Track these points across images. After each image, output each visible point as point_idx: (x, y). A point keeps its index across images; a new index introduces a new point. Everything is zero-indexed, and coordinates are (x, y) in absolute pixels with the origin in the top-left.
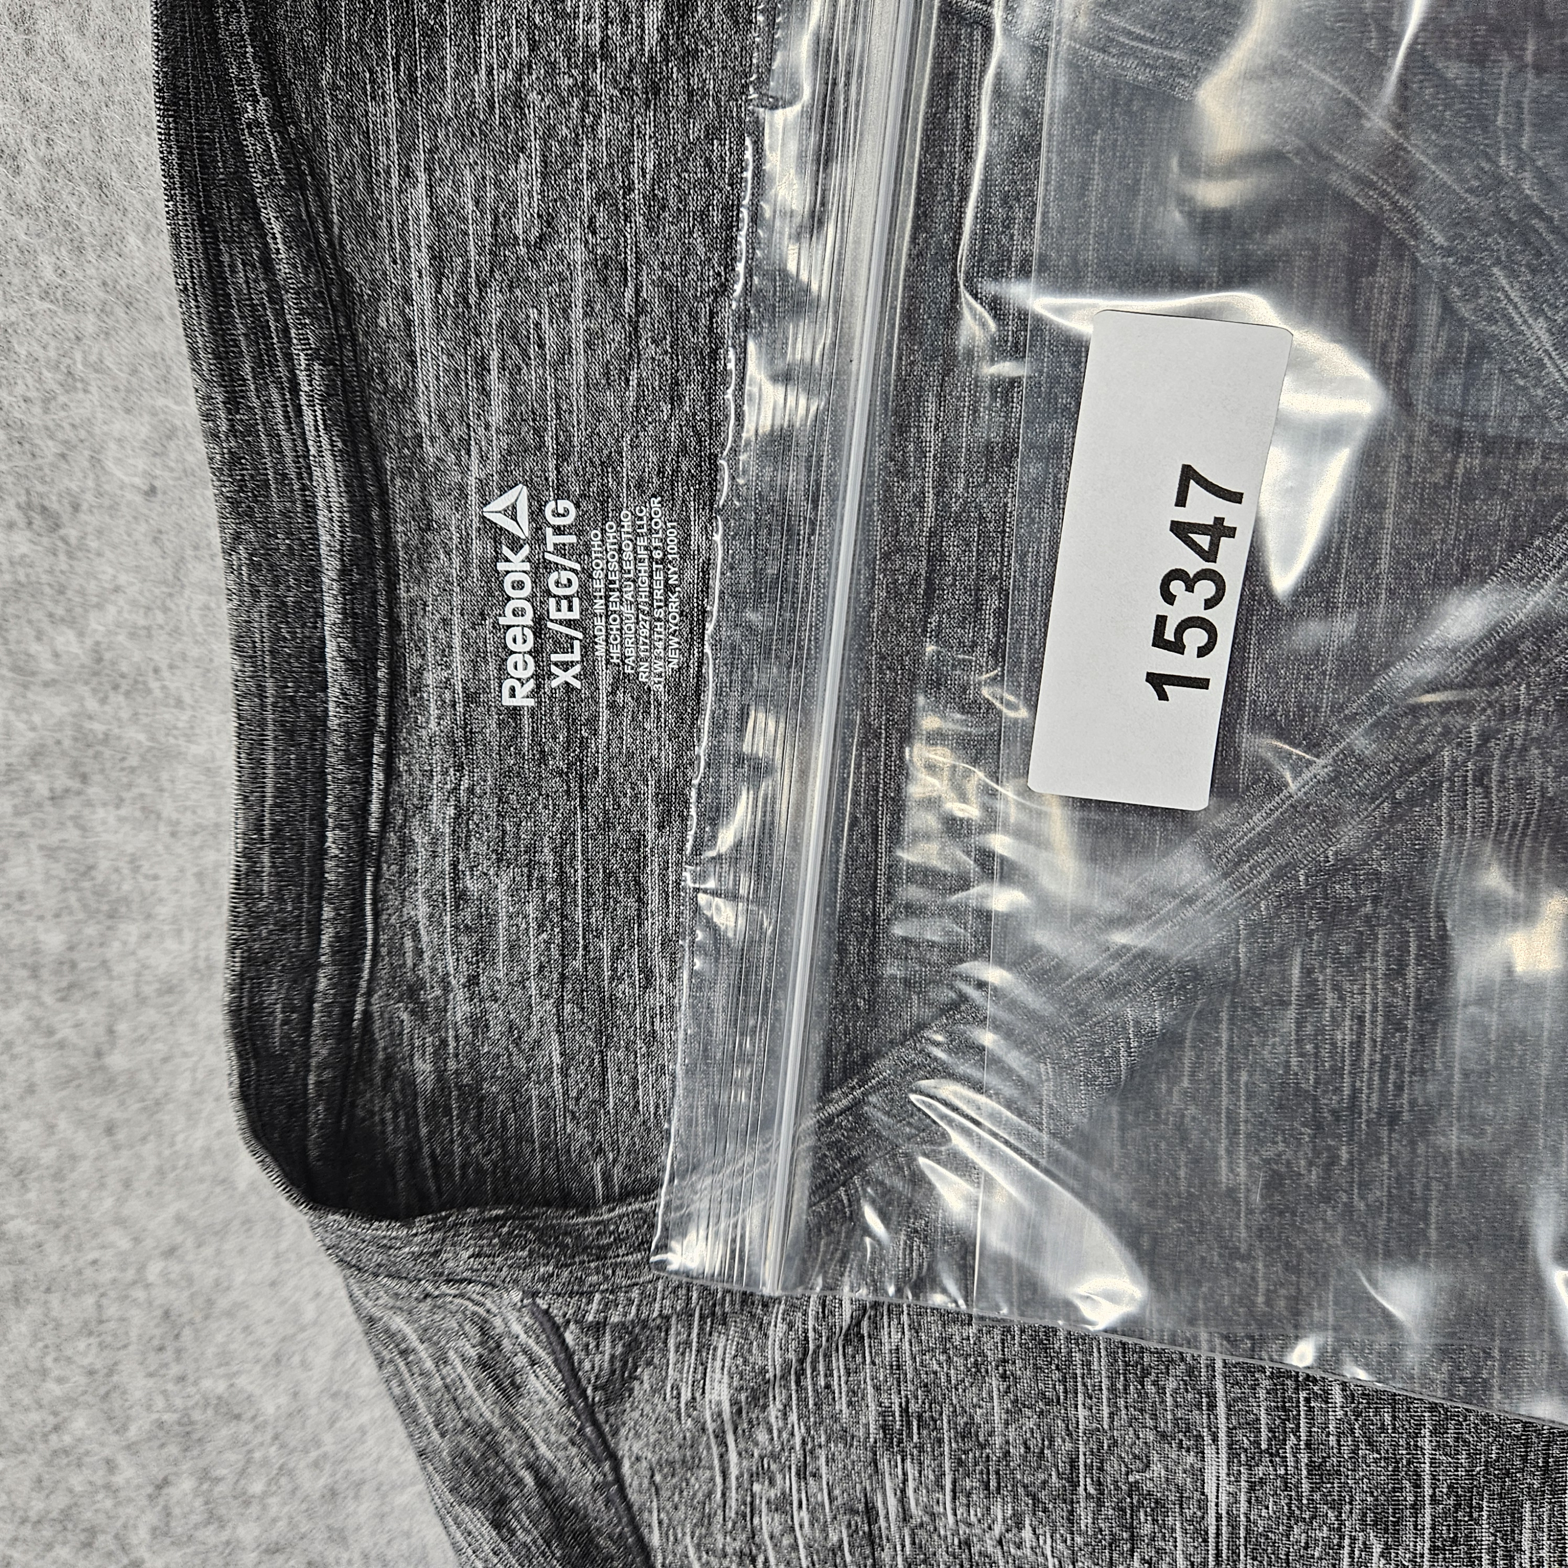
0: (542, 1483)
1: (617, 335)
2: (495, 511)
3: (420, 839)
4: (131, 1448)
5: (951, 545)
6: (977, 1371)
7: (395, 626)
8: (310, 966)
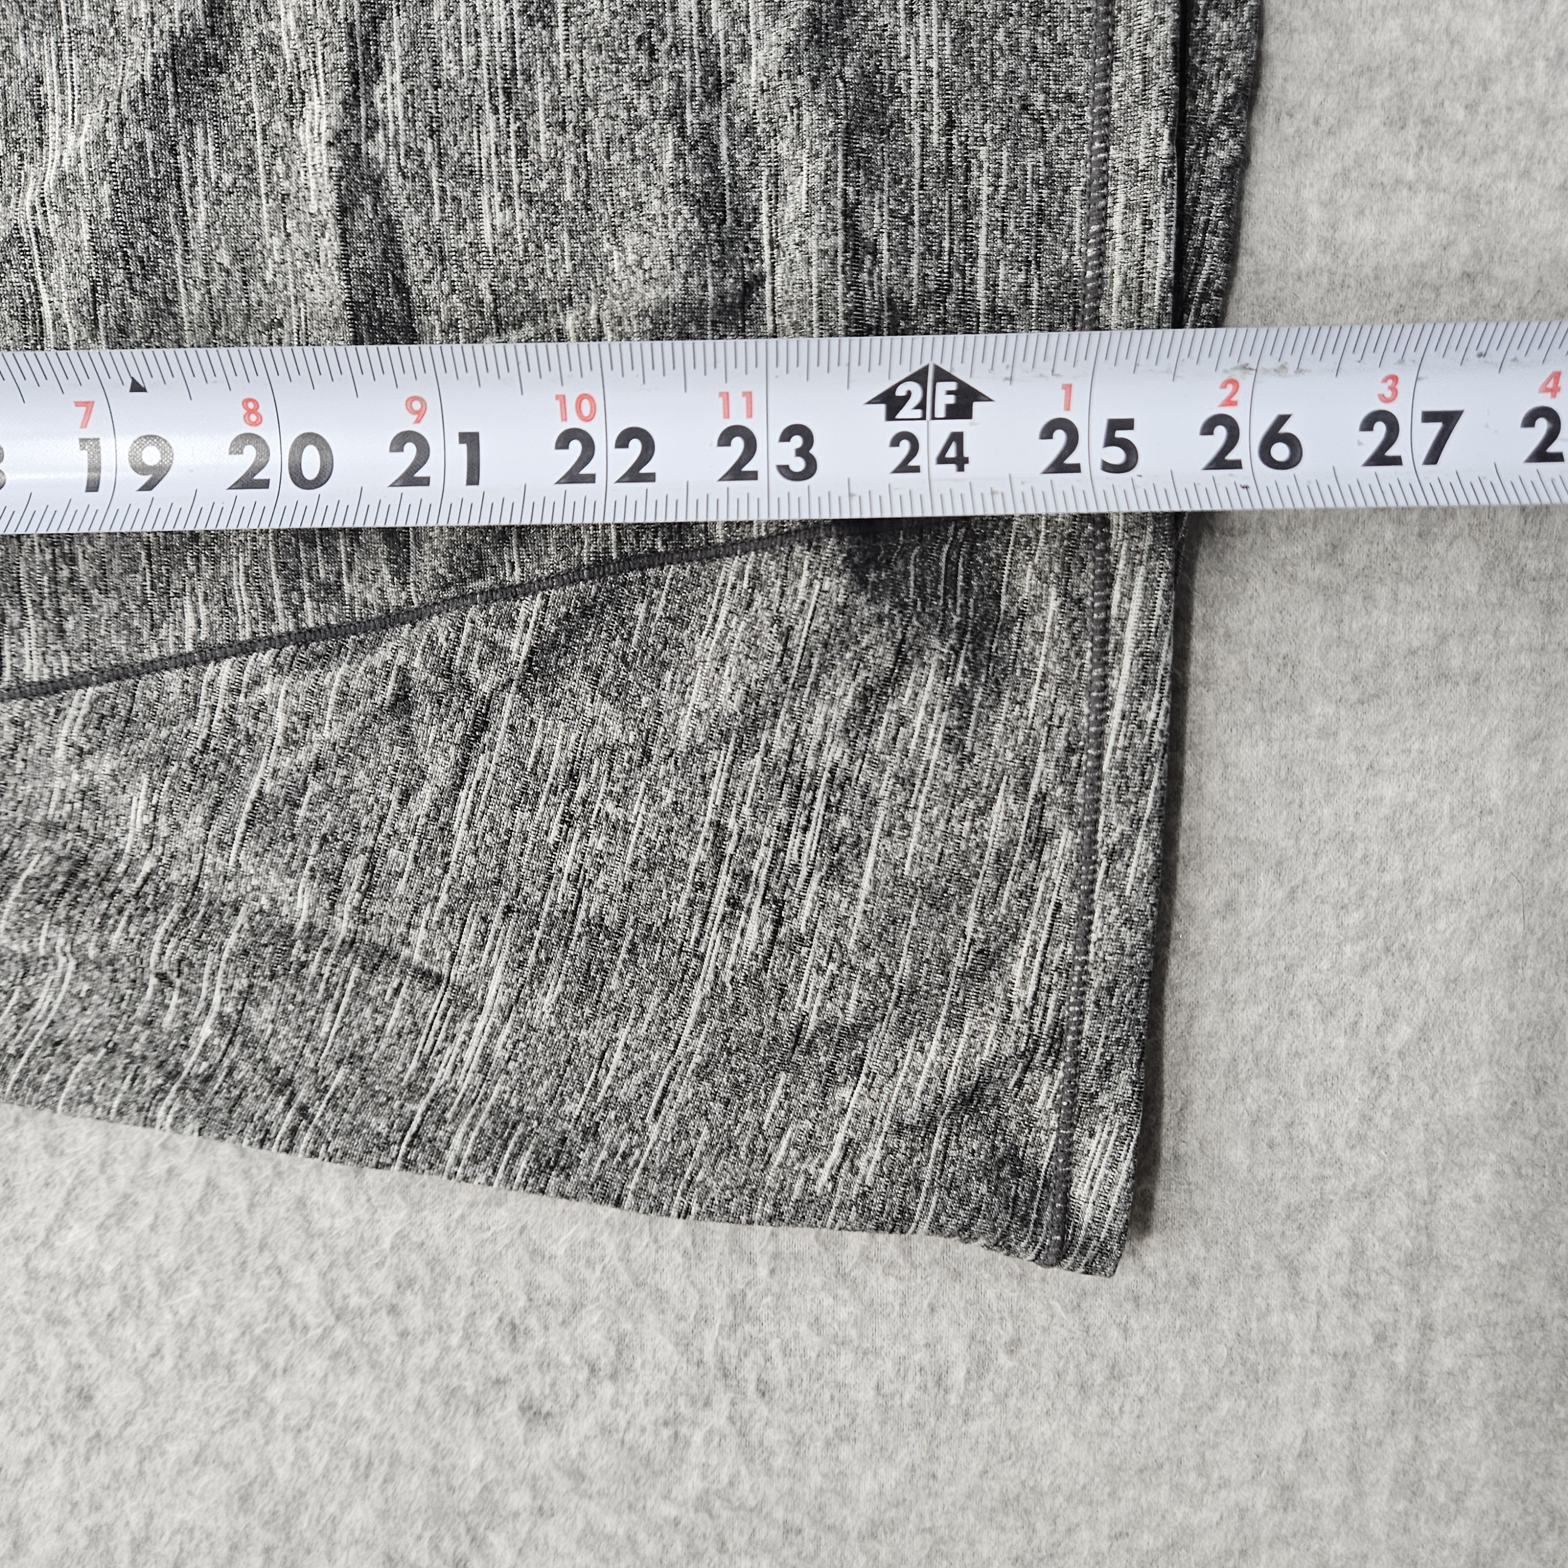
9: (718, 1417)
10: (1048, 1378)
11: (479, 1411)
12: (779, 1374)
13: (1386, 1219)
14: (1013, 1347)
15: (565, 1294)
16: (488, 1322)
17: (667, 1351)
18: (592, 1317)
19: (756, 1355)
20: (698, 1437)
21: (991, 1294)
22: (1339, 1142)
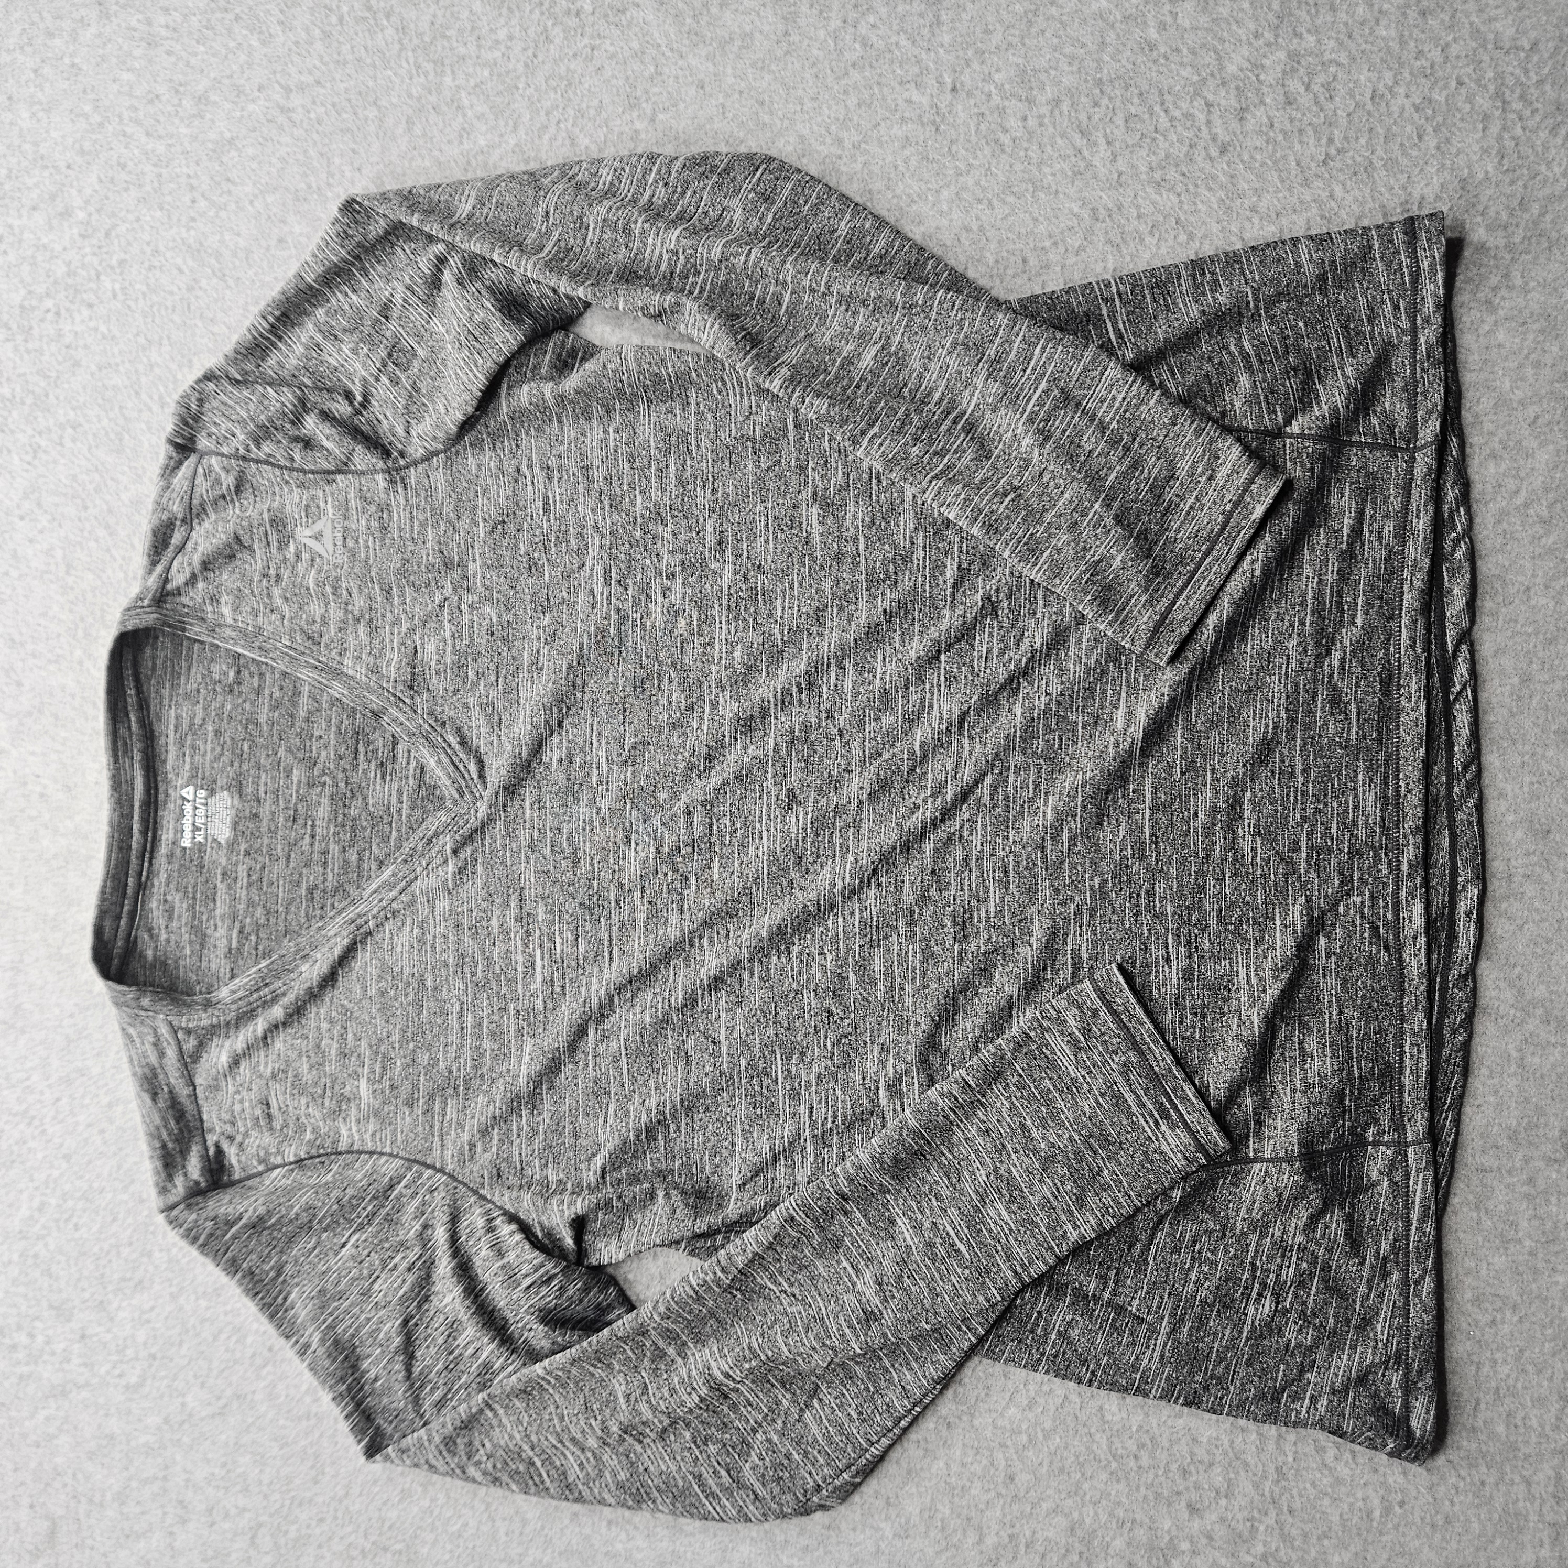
0: (171, 1092)
1: (219, 749)
2: (184, 793)
3: (156, 883)
4: (49, 1086)
5: (300, 807)
6: (300, 1055)
7: (155, 822)
8: (119, 918)
9: (1271, 1520)
10: (1418, 1520)
11: (1169, 1505)
12: (1297, 1505)
14: (1402, 1504)
15: (1206, 1458)
16: (1174, 1467)
17: (1249, 1488)
18: (1217, 1470)
19: (1287, 1495)
20: (1262, 1528)
21: (1391, 1480)
22: (1547, 1428)
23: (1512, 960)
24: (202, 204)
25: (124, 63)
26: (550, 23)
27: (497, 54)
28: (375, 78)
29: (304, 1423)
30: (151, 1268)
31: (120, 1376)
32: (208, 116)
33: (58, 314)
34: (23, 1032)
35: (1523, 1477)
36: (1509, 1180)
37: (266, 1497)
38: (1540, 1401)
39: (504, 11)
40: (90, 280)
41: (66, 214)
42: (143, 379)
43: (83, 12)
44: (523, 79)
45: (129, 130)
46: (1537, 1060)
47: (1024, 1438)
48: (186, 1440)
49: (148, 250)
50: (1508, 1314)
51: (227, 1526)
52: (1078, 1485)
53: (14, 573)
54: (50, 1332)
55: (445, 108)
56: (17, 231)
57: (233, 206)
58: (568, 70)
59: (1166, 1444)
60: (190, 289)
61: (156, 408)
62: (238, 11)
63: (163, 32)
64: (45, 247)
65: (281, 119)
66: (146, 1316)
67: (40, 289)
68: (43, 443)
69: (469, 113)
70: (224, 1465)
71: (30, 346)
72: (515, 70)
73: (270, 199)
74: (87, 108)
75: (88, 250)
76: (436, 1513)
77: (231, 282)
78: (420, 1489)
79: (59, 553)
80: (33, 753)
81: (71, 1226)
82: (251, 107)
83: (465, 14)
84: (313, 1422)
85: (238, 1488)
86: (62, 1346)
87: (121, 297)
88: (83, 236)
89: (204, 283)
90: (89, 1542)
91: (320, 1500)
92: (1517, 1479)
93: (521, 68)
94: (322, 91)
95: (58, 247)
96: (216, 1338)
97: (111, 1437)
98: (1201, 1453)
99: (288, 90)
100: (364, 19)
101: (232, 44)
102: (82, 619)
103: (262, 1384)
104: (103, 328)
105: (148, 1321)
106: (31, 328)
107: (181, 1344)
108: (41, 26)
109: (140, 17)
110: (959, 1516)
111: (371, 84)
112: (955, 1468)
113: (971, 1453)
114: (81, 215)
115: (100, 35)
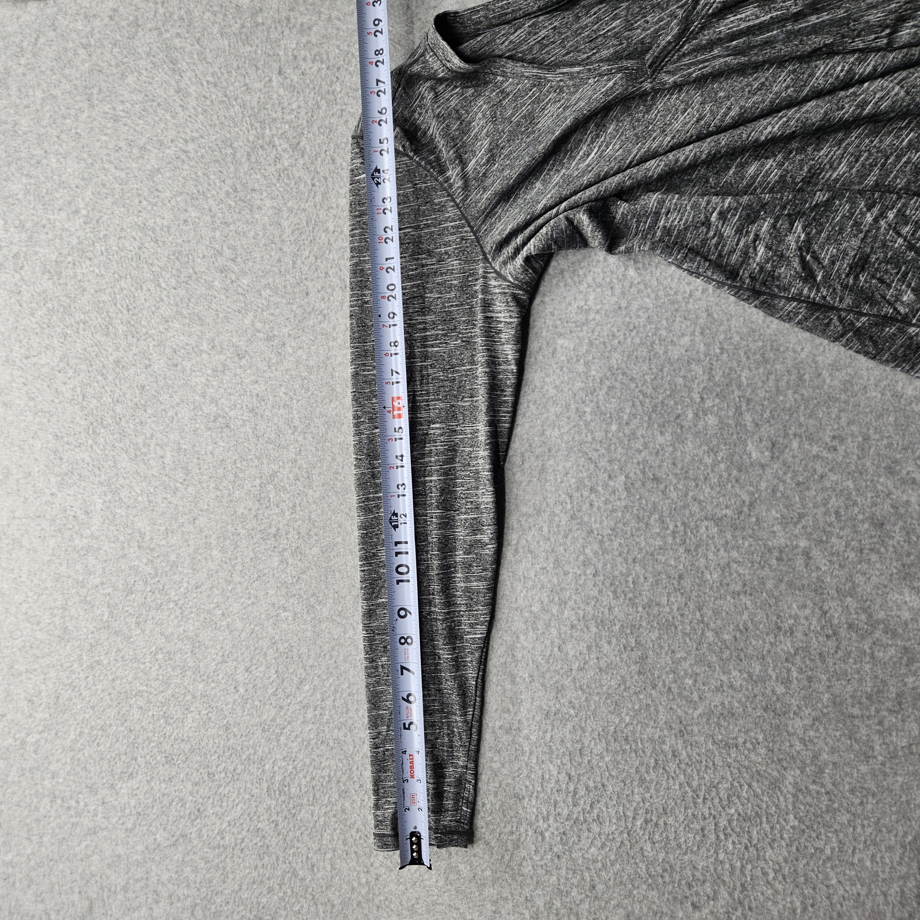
11: (682, 903)
12: (754, 905)
13: (909, 885)
14: (813, 906)
15: (701, 878)
16: (683, 882)
17: (726, 895)
18: (708, 884)
19: (748, 899)
21: (806, 892)
22: (895, 864)
23: (865, 598)
24: (145, 203)
25: (102, 131)
26: (319, 98)
27: (293, 116)
28: (230, 132)
29: (217, 850)
30: (136, 766)
31: (122, 824)
32: (146, 157)
33: (74, 264)
34: (69, 642)
35: (882, 892)
36: (868, 722)
37: (198, 890)
38: (890, 849)
39: (295, 93)
40: (90, 246)
41: (77, 212)
42: (118, 297)
43: (81, 104)
44: (306, 129)
45: (106, 166)
46: (881, 654)
47: (600, 865)
48: (157, 858)
49: (118, 229)
50: (870, 798)
51: (179, 905)
52: (630, 892)
53: (57, 401)
54: (87, 800)
55: (266, 147)
56: (52, 221)
57: (160, 204)
58: (330, 123)
59: (678, 869)
60: (140, 248)
61: (125, 312)
62: (159, 100)
63: (122, 114)
64: (67, 230)
65: (183, 157)
66: (135, 792)
67: (65, 252)
68: (69, 332)
69: (279, 149)
70: (177, 872)
71: (61, 282)
72: (302, 124)
73: (179, 199)
74: (85, 156)
75: (88, 230)
76: (287, 899)
77: (160, 244)
78: (278, 887)
79: (79, 389)
80: (69, 495)
81: (95, 744)
82: (168, 151)
83: (275, 96)
84: (221, 850)
85: (184, 885)
86: (93, 808)
87: (105, 254)
88: (85, 223)
89: (147, 245)
90: (109, 912)
91: (226, 892)
92: (879, 892)
93: (305, 122)
94: (203, 141)
95: (73, 229)
96: (170, 804)
97: (119, 856)
98: (698, 875)
99: (186, 141)
100: (223, 101)
101: (157, 119)
102: (92, 424)
103: (195, 829)
104: (97, 271)
105: (136, 795)
106: (61, 272)
107: (153, 807)
108: (60, 113)
109: (110, 106)
110: (565, 908)
111: (228, 135)
112: (563, 881)
113: (570, 872)
114: (84, 212)
115: (89, 117)
